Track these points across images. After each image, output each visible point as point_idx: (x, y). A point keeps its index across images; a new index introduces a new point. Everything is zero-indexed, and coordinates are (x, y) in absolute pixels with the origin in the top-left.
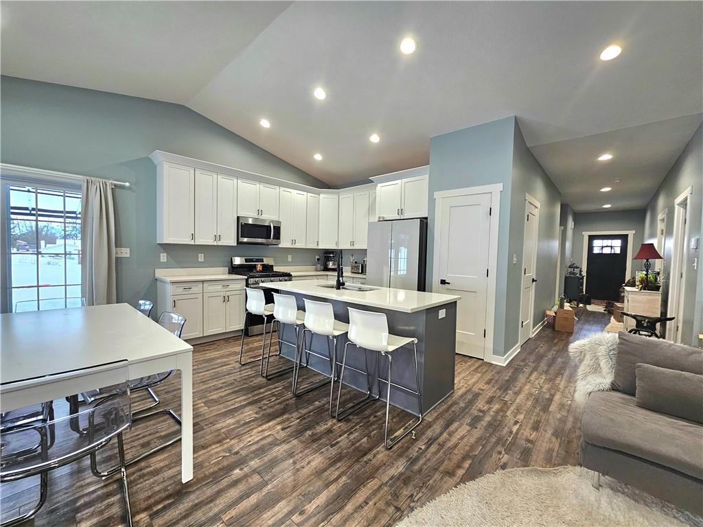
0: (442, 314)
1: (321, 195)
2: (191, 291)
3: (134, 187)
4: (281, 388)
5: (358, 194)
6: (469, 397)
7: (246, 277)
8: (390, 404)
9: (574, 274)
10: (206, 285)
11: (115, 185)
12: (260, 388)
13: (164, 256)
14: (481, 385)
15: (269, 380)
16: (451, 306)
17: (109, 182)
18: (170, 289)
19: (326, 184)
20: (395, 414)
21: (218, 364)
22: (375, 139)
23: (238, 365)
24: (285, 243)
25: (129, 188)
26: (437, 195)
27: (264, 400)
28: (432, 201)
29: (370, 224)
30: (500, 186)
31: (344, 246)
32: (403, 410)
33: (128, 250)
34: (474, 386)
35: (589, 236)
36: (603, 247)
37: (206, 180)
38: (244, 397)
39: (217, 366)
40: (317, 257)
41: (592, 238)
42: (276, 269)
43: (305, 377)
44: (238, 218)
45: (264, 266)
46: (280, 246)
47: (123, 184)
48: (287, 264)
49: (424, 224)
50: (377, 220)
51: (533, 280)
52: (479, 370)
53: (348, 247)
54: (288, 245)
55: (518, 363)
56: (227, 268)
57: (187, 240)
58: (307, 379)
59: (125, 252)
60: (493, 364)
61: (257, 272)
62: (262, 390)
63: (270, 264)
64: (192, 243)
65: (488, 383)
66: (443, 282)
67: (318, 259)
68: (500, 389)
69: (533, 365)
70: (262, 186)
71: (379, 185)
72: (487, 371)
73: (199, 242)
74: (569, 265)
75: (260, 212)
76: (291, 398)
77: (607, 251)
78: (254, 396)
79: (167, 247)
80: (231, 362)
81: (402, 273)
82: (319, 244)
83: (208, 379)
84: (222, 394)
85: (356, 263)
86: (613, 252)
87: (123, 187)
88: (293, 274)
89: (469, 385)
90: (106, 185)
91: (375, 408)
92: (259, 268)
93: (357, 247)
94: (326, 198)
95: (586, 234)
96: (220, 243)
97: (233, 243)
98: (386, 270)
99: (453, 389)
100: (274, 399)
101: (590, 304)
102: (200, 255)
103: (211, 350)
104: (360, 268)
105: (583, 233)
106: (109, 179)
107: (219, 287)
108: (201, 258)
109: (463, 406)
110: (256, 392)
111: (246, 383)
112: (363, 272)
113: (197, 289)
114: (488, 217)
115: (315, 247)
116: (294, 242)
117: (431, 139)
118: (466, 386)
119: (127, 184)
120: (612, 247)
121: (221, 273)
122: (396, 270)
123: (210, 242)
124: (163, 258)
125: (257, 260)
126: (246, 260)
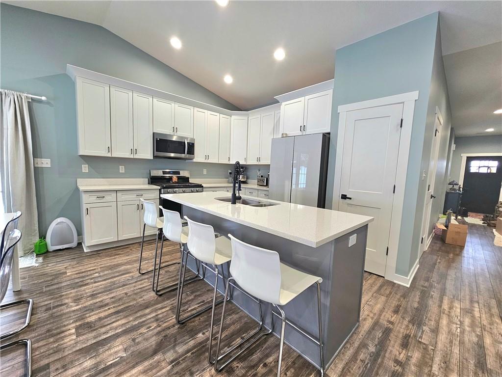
0: (353, 240)
1: (232, 117)
2: (104, 200)
3: (52, 102)
4: (168, 309)
5: (265, 115)
6: (379, 334)
7: (159, 188)
8: (284, 343)
9: (455, 190)
10: (119, 194)
11: (32, 99)
12: (147, 307)
13: (85, 167)
14: (388, 315)
15: (160, 295)
16: (362, 231)
17: (24, 95)
18: (85, 198)
19: (237, 107)
20: (291, 360)
21: (119, 272)
22: (280, 55)
23: (137, 274)
24: (199, 157)
25: (47, 103)
26: (341, 109)
27: (142, 326)
28: (335, 116)
29: (274, 141)
30: (415, 95)
31: (252, 161)
32: (300, 356)
33: (49, 161)
34: (380, 315)
35: (467, 157)
36: (479, 167)
37: (122, 97)
38: (123, 321)
39: (118, 274)
40: (230, 171)
41: (469, 159)
42: (191, 181)
43: (198, 293)
44: (154, 133)
45: (179, 178)
46: (194, 160)
47: (40, 98)
48: (202, 176)
49: (327, 139)
50: (280, 136)
51: (432, 196)
52: (382, 291)
53: (255, 163)
54: (202, 160)
55: (422, 283)
56: (147, 179)
57: (104, 153)
58: (199, 296)
59: (45, 163)
60: (395, 283)
61: (173, 183)
62: (147, 311)
63: (187, 177)
64: (109, 155)
65: (396, 311)
66: (344, 197)
67: (230, 173)
68: (412, 321)
69: (439, 286)
70: (176, 105)
71: (284, 104)
72: (390, 293)
73: (115, 154)
74: (448, 182)
75: (175, 129)
76: (174, 326)
77: (484, 170)
78: (135, 320)
79: (88, 159)
80: (133, 270)
81: (302, 187)
82: (231, 159)
83: (100, 291)
84: (102, 315)
85: (262, 176)
86: (489, 172)
87: (40, 101)
88: (204, 185)
89: (375, 314)
90: (22, 98)
91: (266, 348)
92: (175, 179)
93: (262, 163)
94: (236, 119)
95: (464, 156)
96: (136, 157)
97: (150, 156)
98: (288, 183)
99: (358, 321)
100: (155, 325)
101: (467, 216)
102: (120, 167)
103: (123, 254)
104: (265, 182)
105: (462, 155)
106: (23, 93)
107: (132, 197)
108: (122, 169)
109: (374, 350)
110: (138, 314)
111: (134, 299)
112: (267, 185)
113: (111, 197)
114: (398, 130)
115: (226, 162)
116: (207, 157)
117: (337, 50)
118: (372, 315)
119: (44, 98)
120: (489, 167)
121: (141, 183)
122: (297, 184)
123: (128, 155)
124: (85, 169)
125: (174, 173)
126: (164, 173)
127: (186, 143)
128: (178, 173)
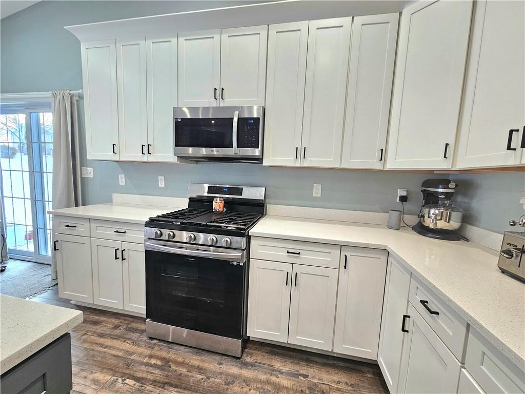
2: (75, 231)
10: (93, 225)
13: (122, 178)
24: (276, 156)
33: (91, 170)
40: (402, 192)
44: (173, 110)
59: (89, 172)
64: (117, 158)
67: (403, 199)
73: (125, 156)
82: (387, 156)
97: (172, 157)
102: (160, 177)
108: (161, 181)
113: (83, 229)
115: (370, 163)
124: (122, 180)
125: (231, 191)
126: (211, 190)
127: (235, 120)
128: (239, 191)
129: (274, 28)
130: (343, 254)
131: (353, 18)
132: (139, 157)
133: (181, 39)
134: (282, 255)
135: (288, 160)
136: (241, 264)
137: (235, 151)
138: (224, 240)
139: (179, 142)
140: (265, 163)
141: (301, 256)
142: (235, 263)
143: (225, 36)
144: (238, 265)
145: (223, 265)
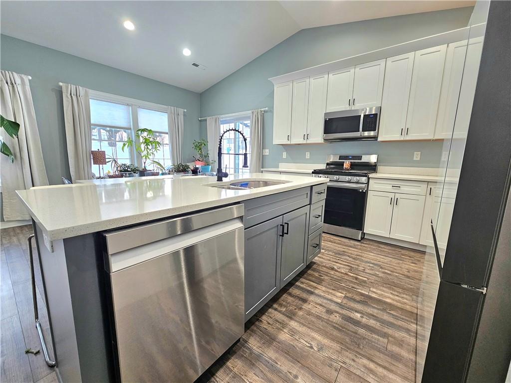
11: (264, 111)
44: (325, 114)
59: (267, 152)
64: (289, 143)
92: (347, 165)
119: (267, 109)
124: (285, 155)
125: (354, 157)
126: (341, 158)
127: (362, 116)
128: (360, 158)
129: (390, 60)
130: (429, 187)
131: (448, 44)
132: (301, 141)
133: (331, 75)
134: (389, 188)
135: (397, 137)
136: (364, 191)
137: (361, 133)
138: (355, 179)
139: (327, 131)
140: (379, 139)
141: (401, 188)
142: (361, 191)
143: (357, 69)
144: (362, 192)
145: (354, 191)
